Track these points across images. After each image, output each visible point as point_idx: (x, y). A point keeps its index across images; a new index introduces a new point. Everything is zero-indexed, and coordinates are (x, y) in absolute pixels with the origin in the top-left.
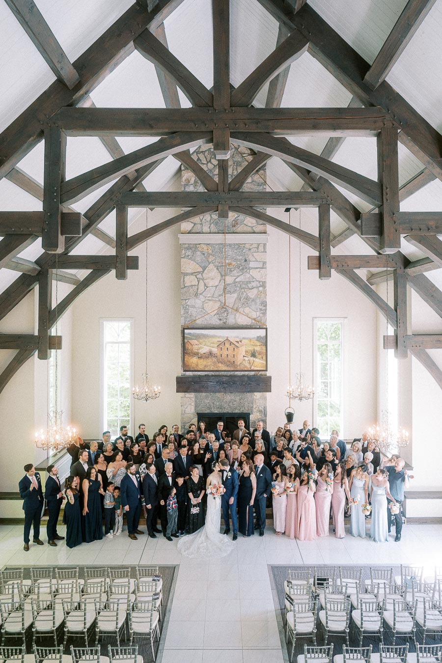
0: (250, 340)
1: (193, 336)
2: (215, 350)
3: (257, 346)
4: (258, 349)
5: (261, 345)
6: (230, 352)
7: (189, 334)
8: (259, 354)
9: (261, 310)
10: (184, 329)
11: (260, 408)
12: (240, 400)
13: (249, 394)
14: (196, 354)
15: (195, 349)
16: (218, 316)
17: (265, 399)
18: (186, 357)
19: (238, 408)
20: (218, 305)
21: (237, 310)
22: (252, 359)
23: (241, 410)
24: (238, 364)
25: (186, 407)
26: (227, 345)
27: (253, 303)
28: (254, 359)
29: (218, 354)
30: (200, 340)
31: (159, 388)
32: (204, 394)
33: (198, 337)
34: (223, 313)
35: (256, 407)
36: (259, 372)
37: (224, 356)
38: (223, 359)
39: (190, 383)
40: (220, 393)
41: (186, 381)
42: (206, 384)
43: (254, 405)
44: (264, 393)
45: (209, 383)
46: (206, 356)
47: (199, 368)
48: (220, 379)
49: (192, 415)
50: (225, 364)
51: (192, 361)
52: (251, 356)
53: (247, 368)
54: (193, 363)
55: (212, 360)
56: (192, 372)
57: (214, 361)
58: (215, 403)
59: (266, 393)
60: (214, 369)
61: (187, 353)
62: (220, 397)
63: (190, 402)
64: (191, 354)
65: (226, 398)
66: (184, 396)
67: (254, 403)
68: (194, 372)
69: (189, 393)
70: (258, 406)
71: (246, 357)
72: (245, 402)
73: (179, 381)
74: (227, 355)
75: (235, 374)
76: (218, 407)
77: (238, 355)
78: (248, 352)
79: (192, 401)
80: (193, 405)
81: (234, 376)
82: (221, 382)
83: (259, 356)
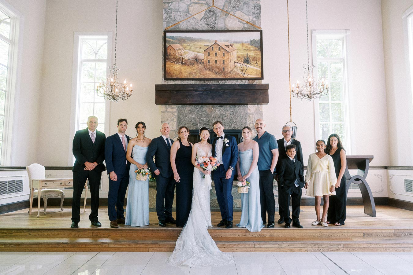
0: (243, 44)
1: (177, 39)
2: (201, 56)
3: (250, 50)
4: (251, 54)
5: (256, 50)
6: (219, 57)
7: (172, 37)
8: (254, 60)
9: (254, 13)
10: (165, 32)
12: (231, 115)
13: (241, 108)
14: (179, 60)
15: (178, 53)
16: (204, 20)
17: (261, 113)
18: (168, 63)
19: (230, 124)
20: (205, 7)
21: (227, 14)
22: (245, 65)
23: (233, 126)
24: (229, 71)
26: (216, 50)
27: (245, 6)
28: (248, 65)
29: (205, 59)
30: (185, 45)
31: (131, 85)
32: (188, 108)
33: (181, 41)
34: (211, 17)
35: (250, 123)
36: (253, 81)
37: (212, 63)
38: (211, 66)
39: (172, 92)
40: (207, 106)
41: (167, 90)
42: (191, 93)
43: (248, 121)
44: (259, 105)
45: (194, 92)
46: (191, 62)
47: (182, 75)
48: (208, 87)
49: (174, 133)
50: (213, 70)
51: (174, 68)
52: (244, 63)
53: (239, 76)
54: (176, 70)
55: (198, 67)
56: (174, 81)
57: (200, 67)
58: (202, 118)
59: (261, 105)
60: (200, 77)
61: (169, 59)
62: (207, 111)
63: (172, 117)
64: (173, 60)
65: (214, 113)
66: (165, 111)
67: (248, 118)
68: (176, 81)
69: (171, 106)
70: (252, 122)
71: (237, 63)
72: (237, 117)
73: (159, 89)
74: (216, 61)
75: (226, 83)
76: (205, 123)
77: (229, 61)
78: (240, 57)
79: (174, 116)
80: (175, 121)
81: (224, 85)
82: (210, 90)
83: (253, 62)
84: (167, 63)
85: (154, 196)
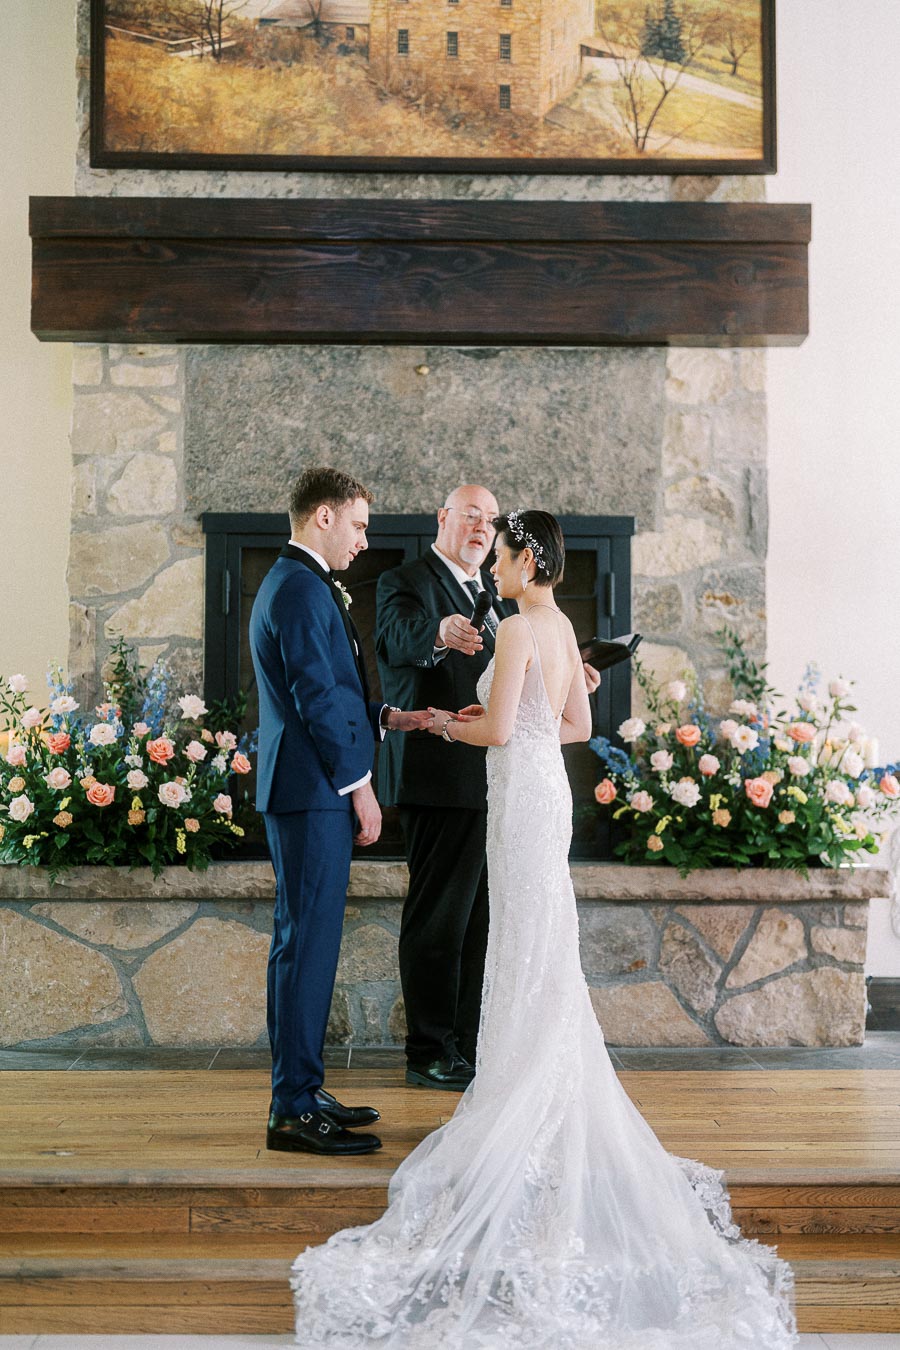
6: (476, 14)
8: (711, 37)
11: (711, 485)
12: (551, 412)
13: (619, 370)
17: (751, 406)
18: (118, 46)
19: (542, 477)
22: (652, 72)
23: (563, 492)
24: (542, 109)
25: (109, 465)
28: (672, 73)
29: (380, 26)
32: (259, 363)
35: (681, 475)
36: (708, 183)
37: (423, 49)
38: (418, 73)
39: (146, 248)
40: (390, 350)
41: (115, 231)
42: (274, 258)
43: (666, 456)
44: (745, 353)
45: (300, 252)
46: (275, 40)
47: (219, 134)
48: (397, 219)
49: (162, 535)
50: (429, 104)
51: (162, 83)
52: (646, 52)
53: (611, 147)
54: (175, 95)
55: (326, 77)
56: (163, 173)
57: (341, 82)
58: (351, 437)
59: (757, 351)
60: (344, 150)
61: (127, 16)
62: (390, 384)
63: (149, 423)
64: (155, 24)
65: (439, 398)
66: (98, 381)
67: (665, 443)
68: (174, 175)
69: (141, 348)
70: (696, 462)
71: (600, 54)
72: (594, 431)
73: (59, 232)
74: (453, 36)
75: (519, 197)
76: (373, 466)
77: (539, 40)
78: (616, 17)
79: (163, 420)
80: (168, 455)
81: (508, 205)
82: (404, 242)
83: (708, 49)
84: (111, 45)
85: (20, 963)
